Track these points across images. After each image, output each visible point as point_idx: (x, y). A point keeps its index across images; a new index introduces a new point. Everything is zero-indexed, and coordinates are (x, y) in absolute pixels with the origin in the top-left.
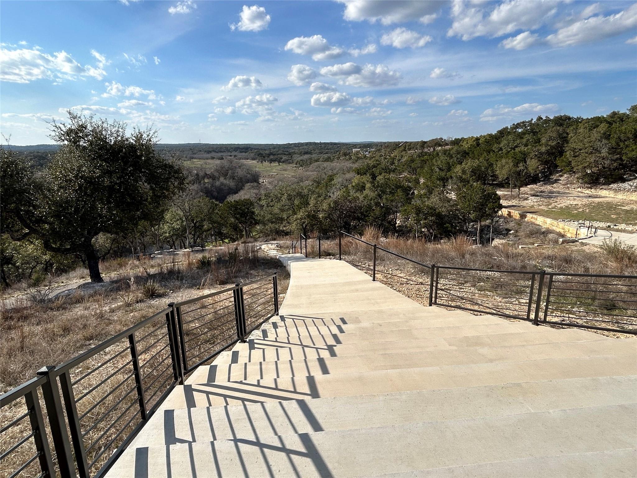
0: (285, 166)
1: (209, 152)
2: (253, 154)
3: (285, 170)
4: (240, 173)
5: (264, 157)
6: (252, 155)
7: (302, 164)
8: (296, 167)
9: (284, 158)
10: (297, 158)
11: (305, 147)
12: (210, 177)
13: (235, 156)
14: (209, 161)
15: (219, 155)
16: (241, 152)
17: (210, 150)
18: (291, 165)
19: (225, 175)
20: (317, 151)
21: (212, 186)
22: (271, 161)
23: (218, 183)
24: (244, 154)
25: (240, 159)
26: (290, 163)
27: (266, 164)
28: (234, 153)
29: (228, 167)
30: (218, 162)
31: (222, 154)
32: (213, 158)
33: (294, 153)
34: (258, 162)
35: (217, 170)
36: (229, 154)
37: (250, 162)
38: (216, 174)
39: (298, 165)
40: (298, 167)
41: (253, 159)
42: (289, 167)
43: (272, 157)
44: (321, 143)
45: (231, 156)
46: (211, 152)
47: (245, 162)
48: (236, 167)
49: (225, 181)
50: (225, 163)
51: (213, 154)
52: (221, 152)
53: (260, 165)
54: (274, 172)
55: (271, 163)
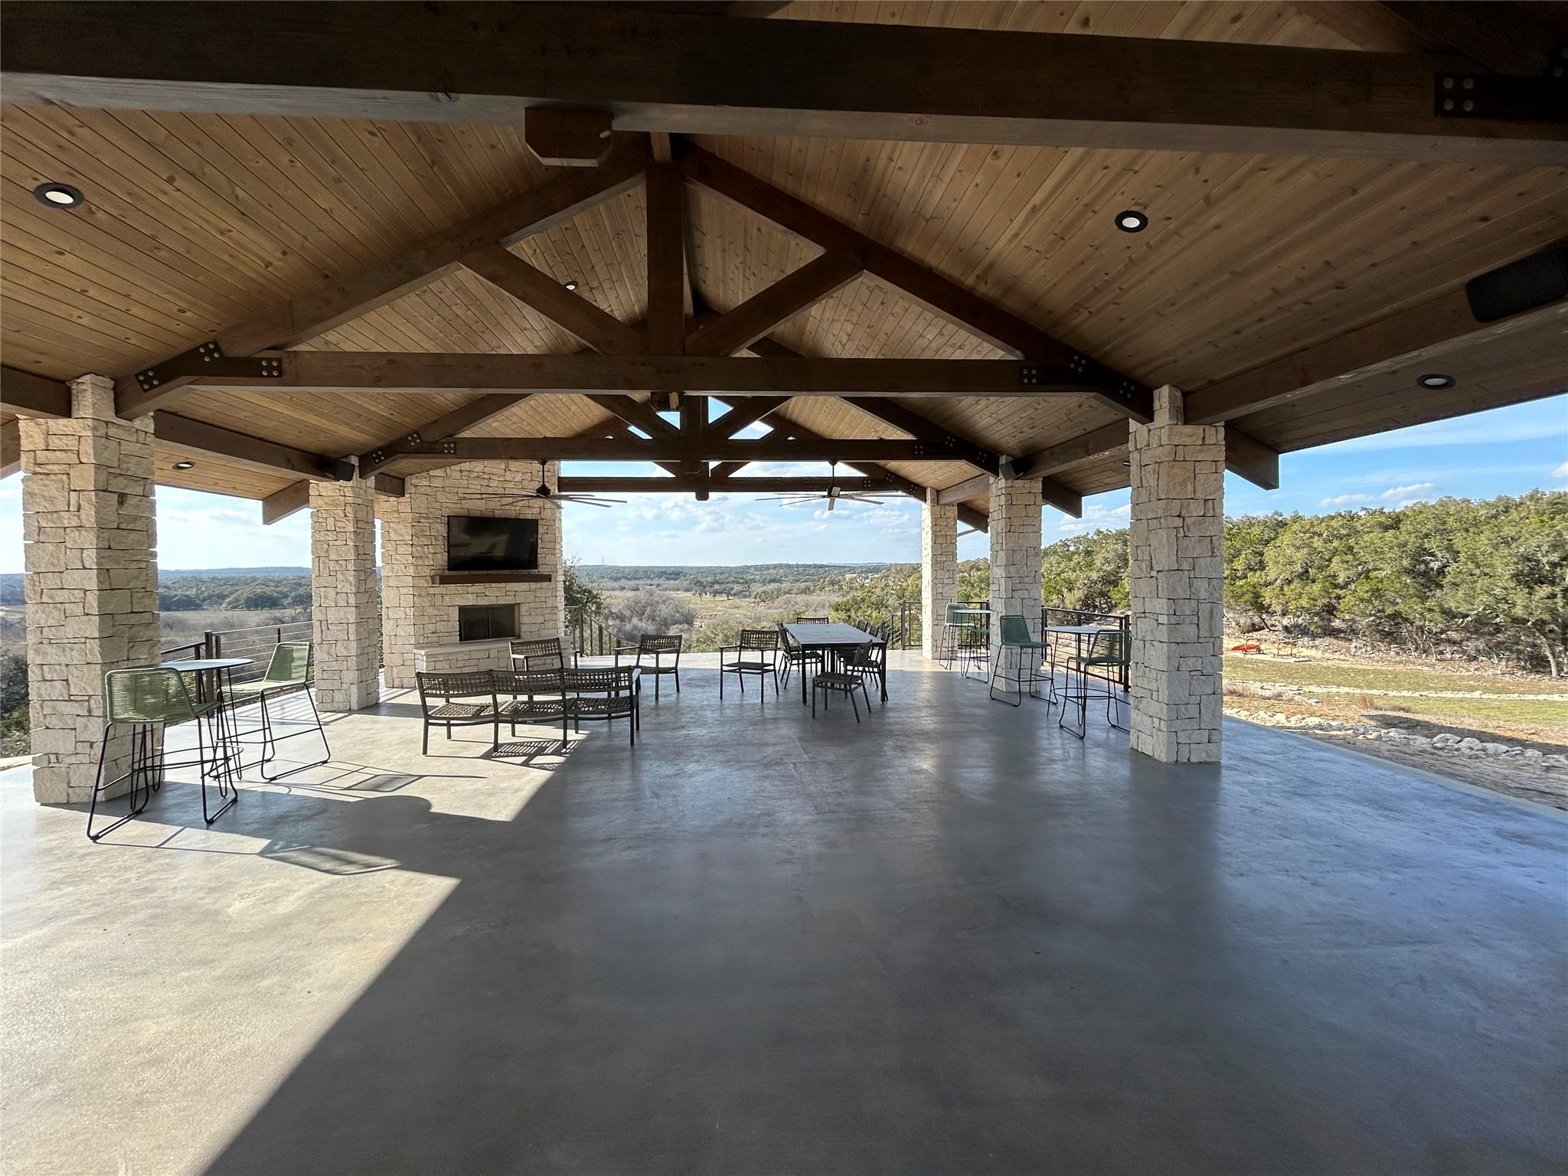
0: (736, 601)
1: (617, 579)
2: (687, 582)
3: (738, 608)
4: (664, 611)
5: (704, 587)
6: (685, 584)
7: (765, 597)
8: (754, 602)
9: (737, 588)
10: (757, 588)
11: (772, 571)
12: (617, 617)
13: (658, 585)
14: (616, 593)
15: (633, 583)
16: (668, 579)
17: (619, 575)
18: (747, 599)
19: (641, 615)
20: (791, 578)
21: (620, 630)
22: (716, 593)
23: (628, 627)
24: (672, 582)
25: (666, 589)
26: (745, 597)
27: (708, 597)
28: (656, 581)
29: (646, 603)
30: (630, 594)
31: (638, 582)
32: (622, 588)
33: (754, 581)
34: (694, 595)
35: (628, 607)
36: (649, 582)
37: (681, 594)
38: (627, 613)
39: (758, 599)
40: (758, 603)
41: (687, 590)
42: (744, 602)
43: (717, 587)
44: (798, 566)
45: (651, 585)
46: (619, 579)
47: (673, 594)
48: (658, 602)
49: (640, 624)
50: (642, 595)
51: (623, 582)
52: (636, 579)
53: (697, 599)
54: (720, 611)
55: (715, 596)
